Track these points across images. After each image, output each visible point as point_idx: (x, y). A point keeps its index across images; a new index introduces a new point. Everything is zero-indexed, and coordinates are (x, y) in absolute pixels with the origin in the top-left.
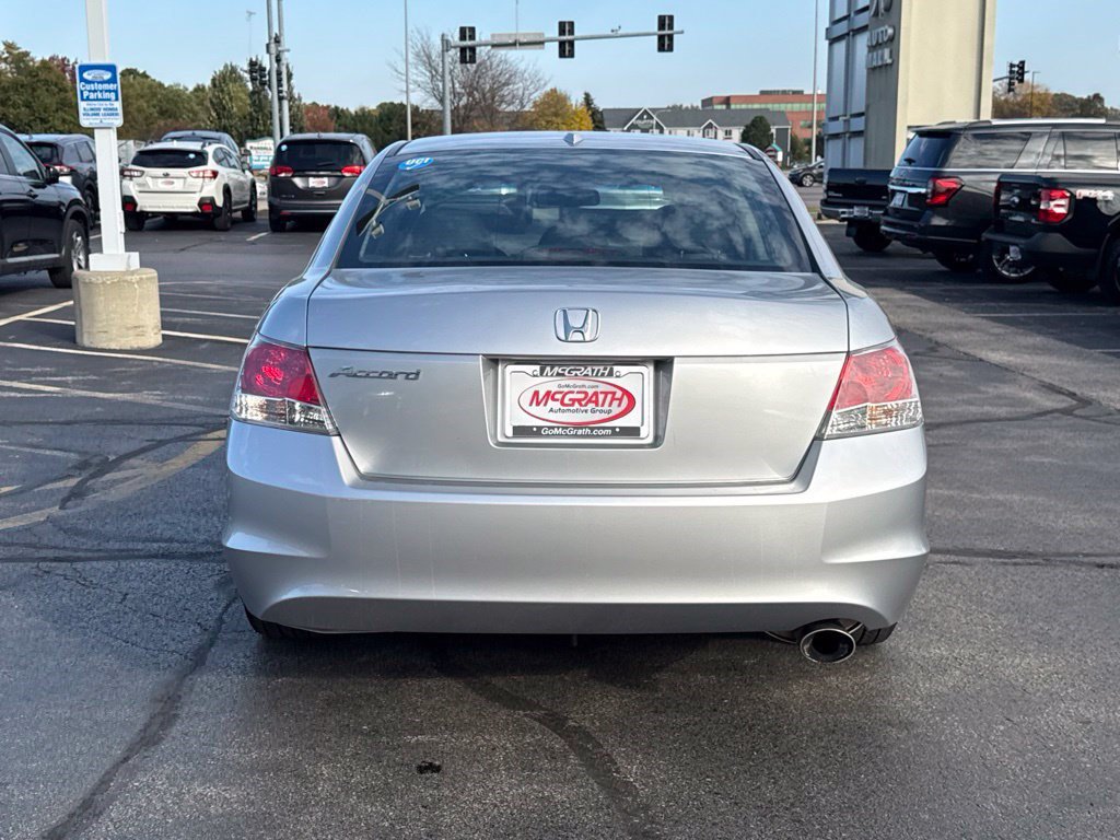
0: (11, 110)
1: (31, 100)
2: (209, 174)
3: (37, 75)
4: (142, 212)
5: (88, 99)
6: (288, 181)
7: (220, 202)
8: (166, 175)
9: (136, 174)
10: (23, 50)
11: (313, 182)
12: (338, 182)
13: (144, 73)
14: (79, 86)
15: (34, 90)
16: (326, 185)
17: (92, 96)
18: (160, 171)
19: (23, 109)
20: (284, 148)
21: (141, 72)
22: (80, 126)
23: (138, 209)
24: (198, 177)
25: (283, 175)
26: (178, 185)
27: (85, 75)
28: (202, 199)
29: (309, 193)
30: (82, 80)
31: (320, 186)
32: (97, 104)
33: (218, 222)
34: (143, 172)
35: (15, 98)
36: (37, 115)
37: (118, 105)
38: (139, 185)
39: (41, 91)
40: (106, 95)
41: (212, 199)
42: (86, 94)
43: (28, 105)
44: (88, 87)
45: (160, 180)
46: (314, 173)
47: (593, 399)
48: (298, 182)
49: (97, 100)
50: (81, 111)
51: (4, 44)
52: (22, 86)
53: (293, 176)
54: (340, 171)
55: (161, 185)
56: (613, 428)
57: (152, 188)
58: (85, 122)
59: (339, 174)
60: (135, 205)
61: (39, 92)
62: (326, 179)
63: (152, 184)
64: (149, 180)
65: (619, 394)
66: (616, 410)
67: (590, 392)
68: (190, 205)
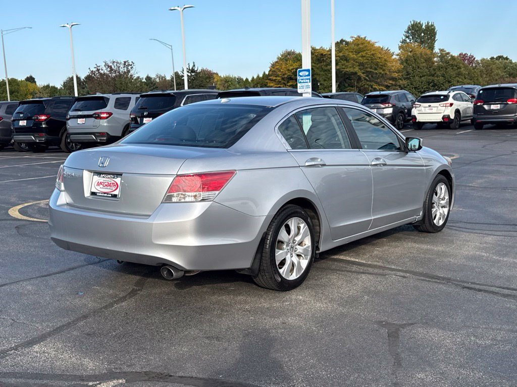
0: (436, 78)
1: (445, 73)
2: (449, 105)
3: (449, 62)
4: (419, 122)
5: (301, 83)
6: (481, 107)
7: (452, 117)
8: (430, 106)
9: (418, 106)
10: (447, 52)
11: (493, 107)
12: (504, 107)
13: (507, 57)
14: (298, 78)
15: (446, 69)
16: (499, 108)
17: (302, 81)
18: (427, 105)
19: (441, 77)
20: (481, 92)
21: (505, 57)
22: (298, 93)
23: (417, 121)
24: (443, 106)
25: (479, 104)
26: (434, 110)
27: (300, 74)
28: (444, 116)
29: (491, 112)
30: (299, 75)
31: (496, 108)
32: (303, 84)
33: (452, 125)
34: (420, 105)
35: (438, 73)
36: (447, 79)
37: (310, 84)
38: (419, 110)
39: (450, 69)
40: (307, 81)
41: (449, 116)
42: (300, 80)
43: (443, 76)
44: (301, 78)
45: (427, 108)
46: (493, 103)
47: (109, 185)
48: (486, 107)
49: (304, 83)
50: (298, 87)
51: (439, 50)
52: (442, 68)
53: (484, 104)
54: (506, 101)
55: (428, 110)
56: (112, 194)
57: (424, 112)
58: (299, 91)
59: (505, 103)
60: (416, 119)
61: (448, 69)
62: (499, 105)
63: (423, 110)
64: (423, 108)
65: (115, 184)
66: (114, 189)
67: (110, 182)
68: (438, 118)
